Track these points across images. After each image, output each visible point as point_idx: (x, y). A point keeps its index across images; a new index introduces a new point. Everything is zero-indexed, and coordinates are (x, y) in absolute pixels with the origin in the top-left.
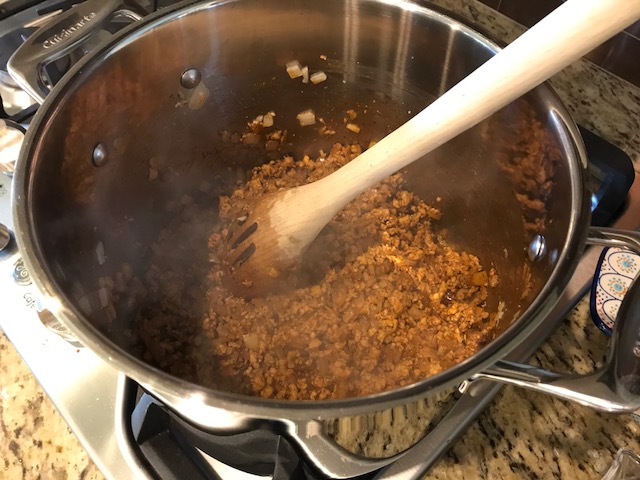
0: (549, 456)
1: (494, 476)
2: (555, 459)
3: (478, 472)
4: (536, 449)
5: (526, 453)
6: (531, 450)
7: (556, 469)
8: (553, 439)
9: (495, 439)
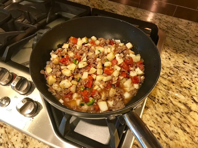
0: (167, 99)
1: (158, 108)
2: (169, 99)
3: (154, 109)
4: (164, 98)
5: (162, 100)
6: (163, 99)
7: (170, 101)
8: (167, 95)
9: (154, 100)
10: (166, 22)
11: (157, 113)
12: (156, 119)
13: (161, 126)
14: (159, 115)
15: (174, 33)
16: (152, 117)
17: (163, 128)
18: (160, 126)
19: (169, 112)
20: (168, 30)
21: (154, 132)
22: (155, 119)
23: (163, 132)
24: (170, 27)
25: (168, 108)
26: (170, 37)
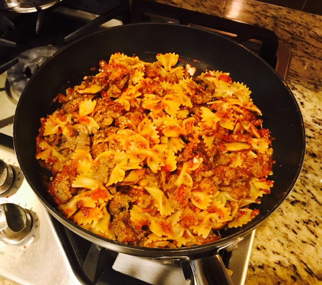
0: (305, 191)
1: (286, 212)
2: (309, 191)
3: (279, 214)
4: (298, 190)
5: (294, 194)
6: (296, 192)
10: (288, 24)
11: (286, 223)
12: (286, 236)
13: (297, 251)
14: (290, 228)
15: (307, 47)
16: (277, 231)
17: (300, 255)
18: (294, 251)
19: (311, 219)
20: (294, 42)
21: (283, 264)
22: (283, 235)
23: (303, 264)
24: (299, 34)
25: (308, 211)
26: (301, 57)
